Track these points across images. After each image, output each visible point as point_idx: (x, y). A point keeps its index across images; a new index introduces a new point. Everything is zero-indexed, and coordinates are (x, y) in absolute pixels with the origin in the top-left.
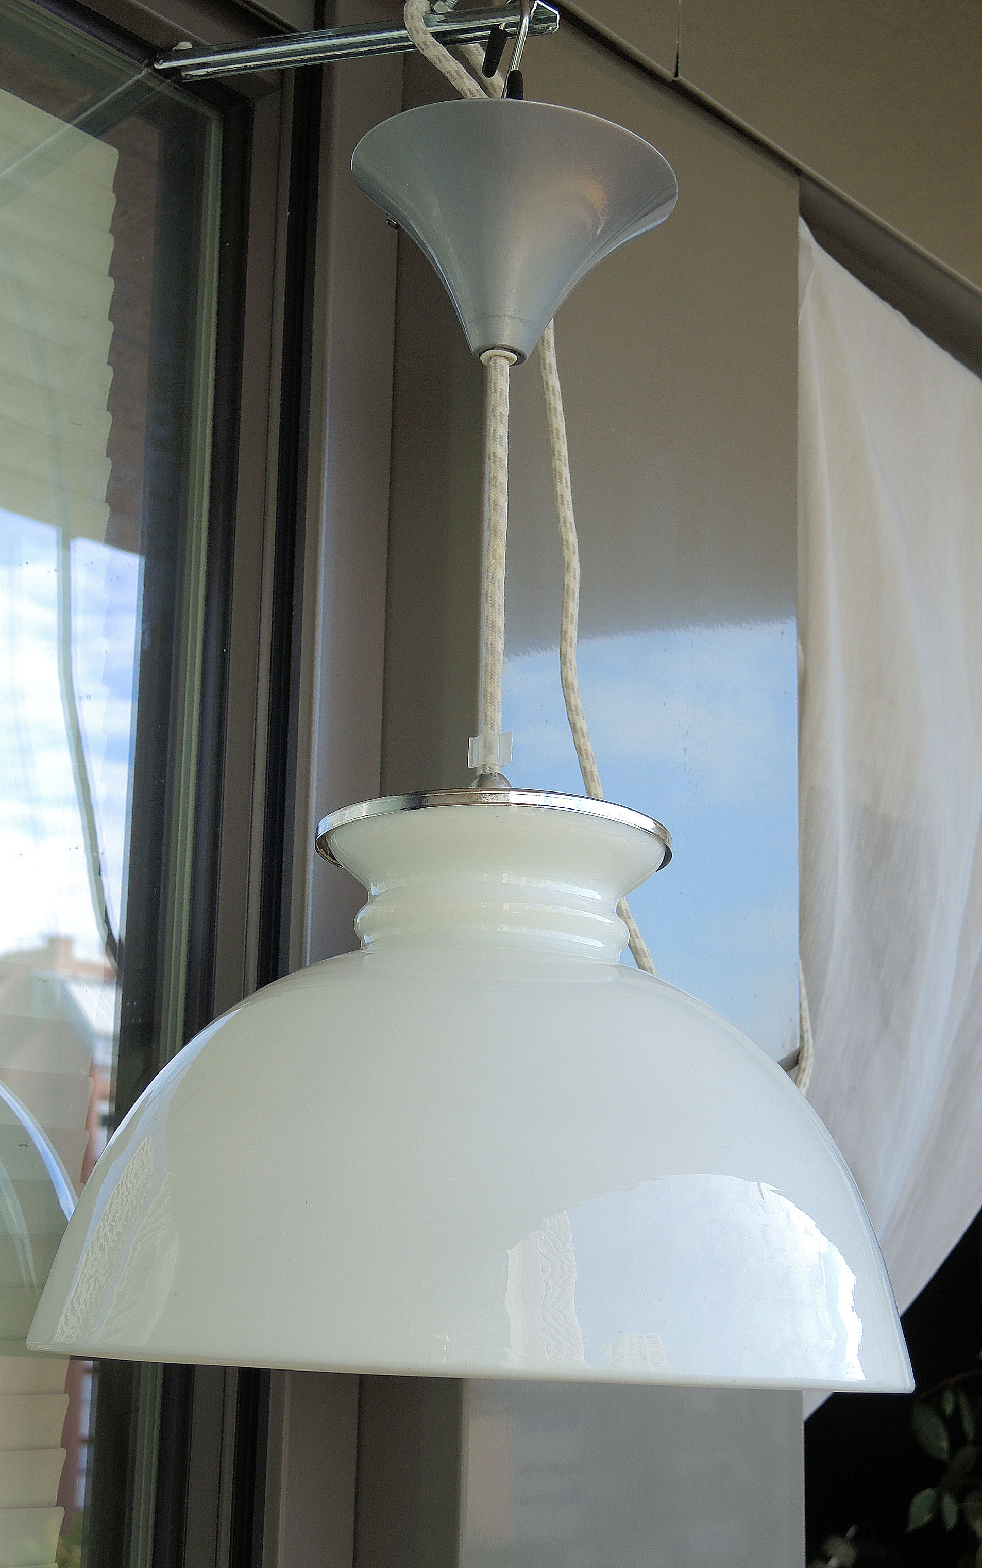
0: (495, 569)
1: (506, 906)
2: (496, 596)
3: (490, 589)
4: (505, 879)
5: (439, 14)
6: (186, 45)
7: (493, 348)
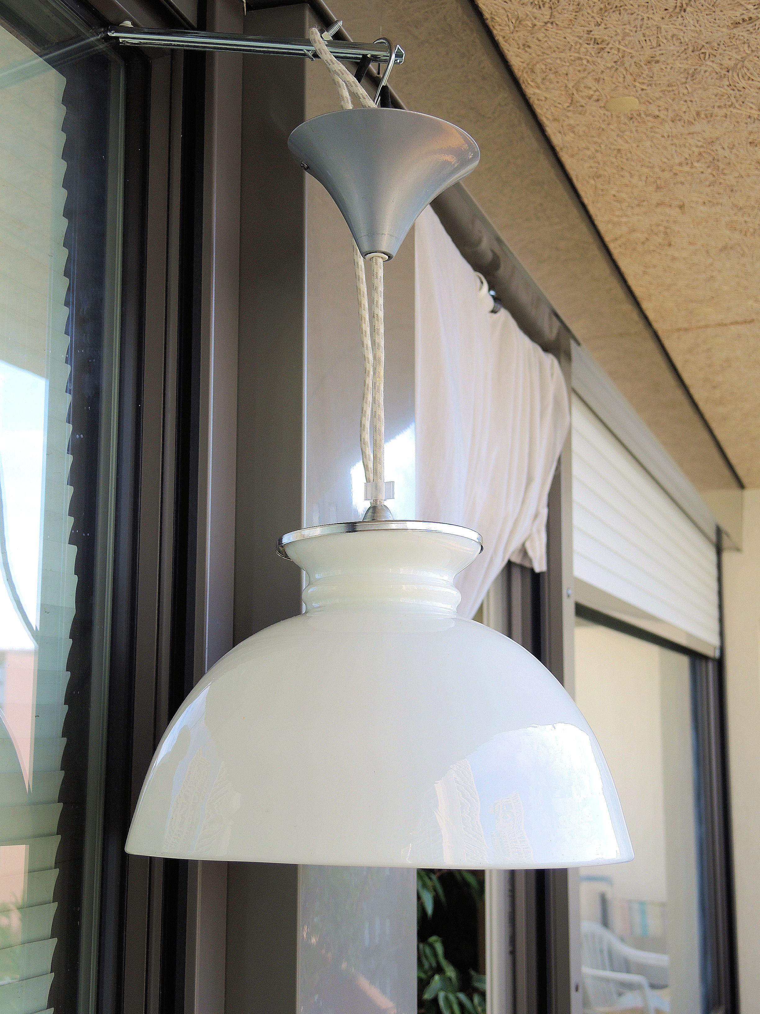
0: (380, 384)
1: (404, 587)
2: (380, 400)
3: (377, 395)
4: (402, 571)
5: (325, 41)
6: (128, 24)
7: (376, 252)
